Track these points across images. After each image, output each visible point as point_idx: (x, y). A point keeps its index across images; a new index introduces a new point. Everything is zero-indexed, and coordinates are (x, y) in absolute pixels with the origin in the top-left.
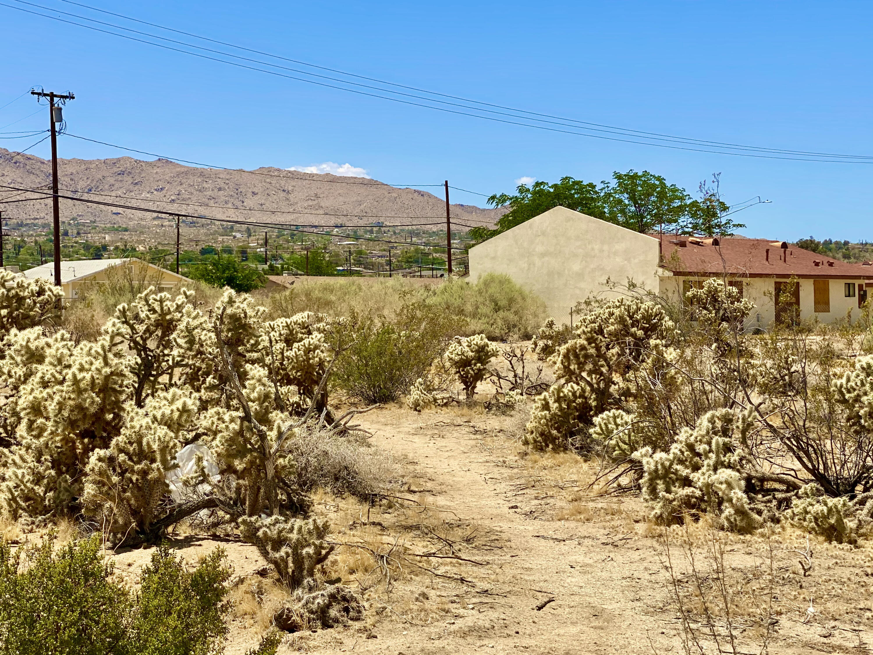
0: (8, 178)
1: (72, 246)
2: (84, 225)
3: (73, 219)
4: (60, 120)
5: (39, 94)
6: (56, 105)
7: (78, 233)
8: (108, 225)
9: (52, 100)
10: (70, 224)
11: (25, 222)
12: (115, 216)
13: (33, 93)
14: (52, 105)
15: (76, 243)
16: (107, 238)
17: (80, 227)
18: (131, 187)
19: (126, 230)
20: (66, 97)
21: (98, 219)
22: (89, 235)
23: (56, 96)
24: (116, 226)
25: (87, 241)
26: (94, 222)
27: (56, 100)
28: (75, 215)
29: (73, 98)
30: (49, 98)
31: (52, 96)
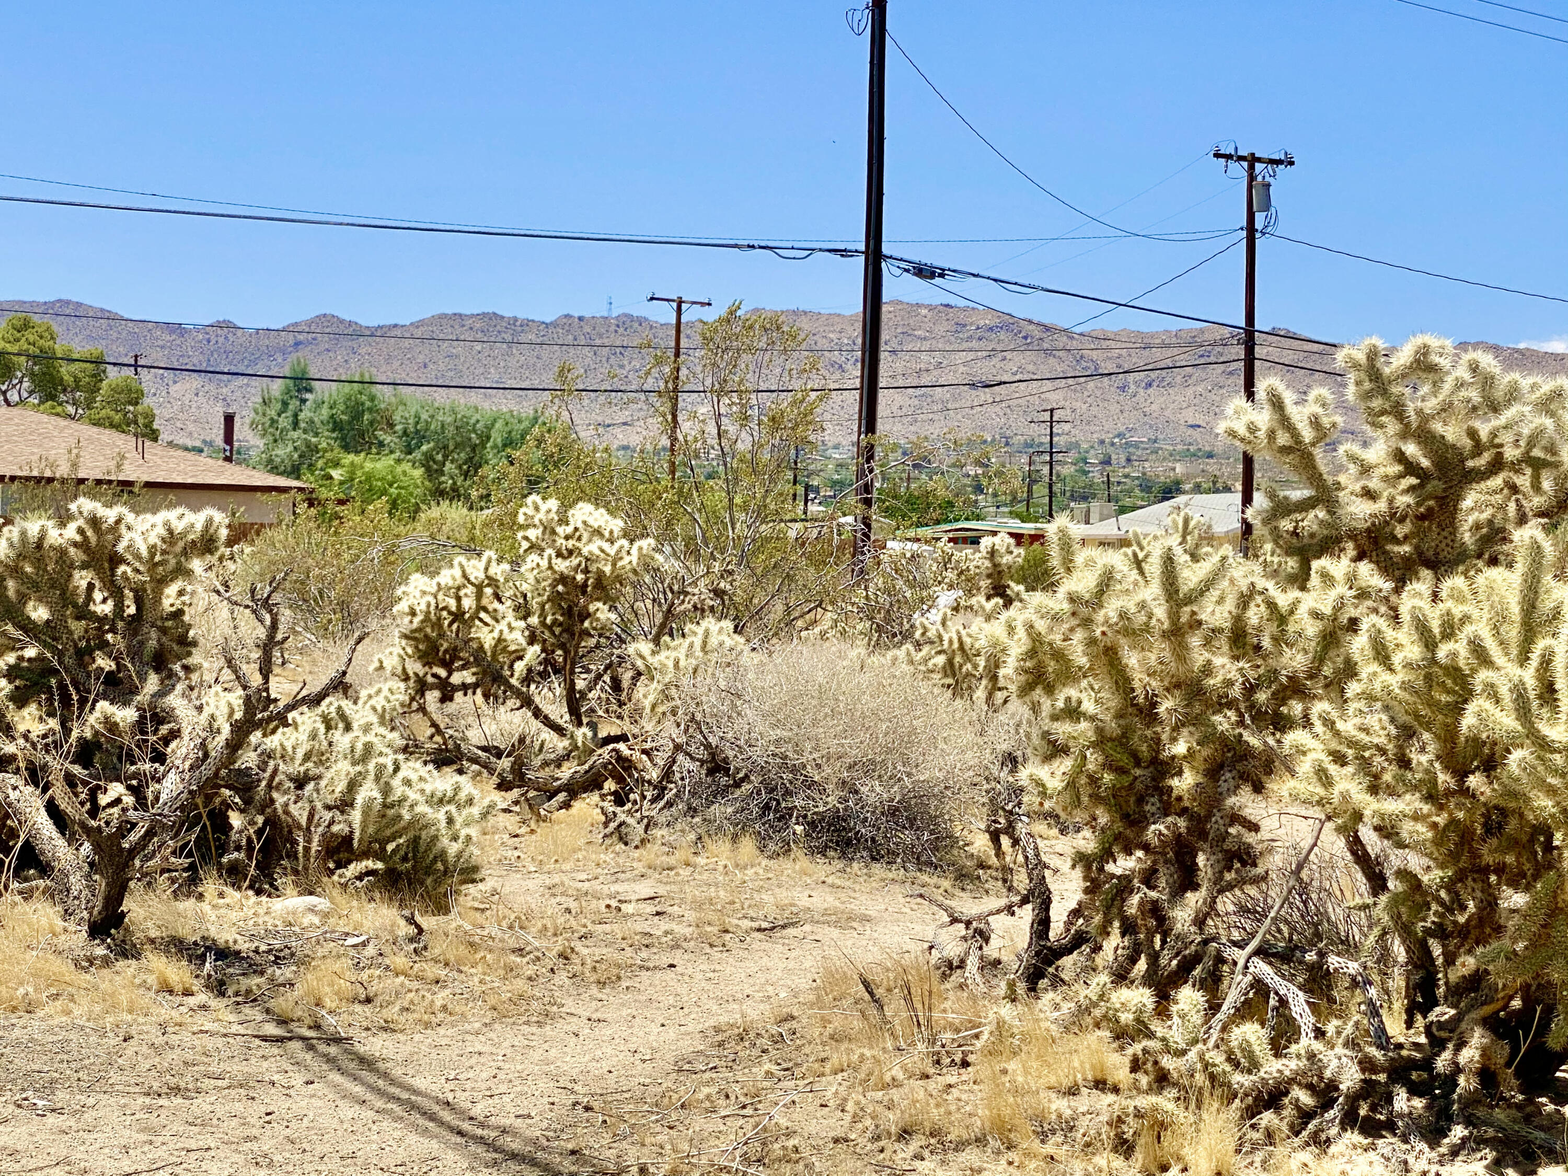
0: (1011, 363)
1: (1119, 483)
2: (1136, 446)
3: (1118, 436)
4: (1266, 205)
5: (1228, 157)
6: (1260, 178)
7: (1129, 460)
8: (1180, 447)
9: (1252, 167)
10: (1113, 444)
11: (1037, 441)
12: (1190, 431)
13: (1217, 155)
14: (1252, 178)
15: (1126, 476)
16: (1179, 468)
17: (1132, 450)
18: (1222, 380)
19: (1210, 456)
20: (1278, 162)
21: (1161, 437)
22: (1147, 465)
23: (1259, 160)
24: (1192, 448)
25: (1144, 474)
26: (1155, 441)
27: (1259, 167)
28: (1122, 429)
29: (1292, 163)
30: (1245, 164)
31: (1253, 160)
